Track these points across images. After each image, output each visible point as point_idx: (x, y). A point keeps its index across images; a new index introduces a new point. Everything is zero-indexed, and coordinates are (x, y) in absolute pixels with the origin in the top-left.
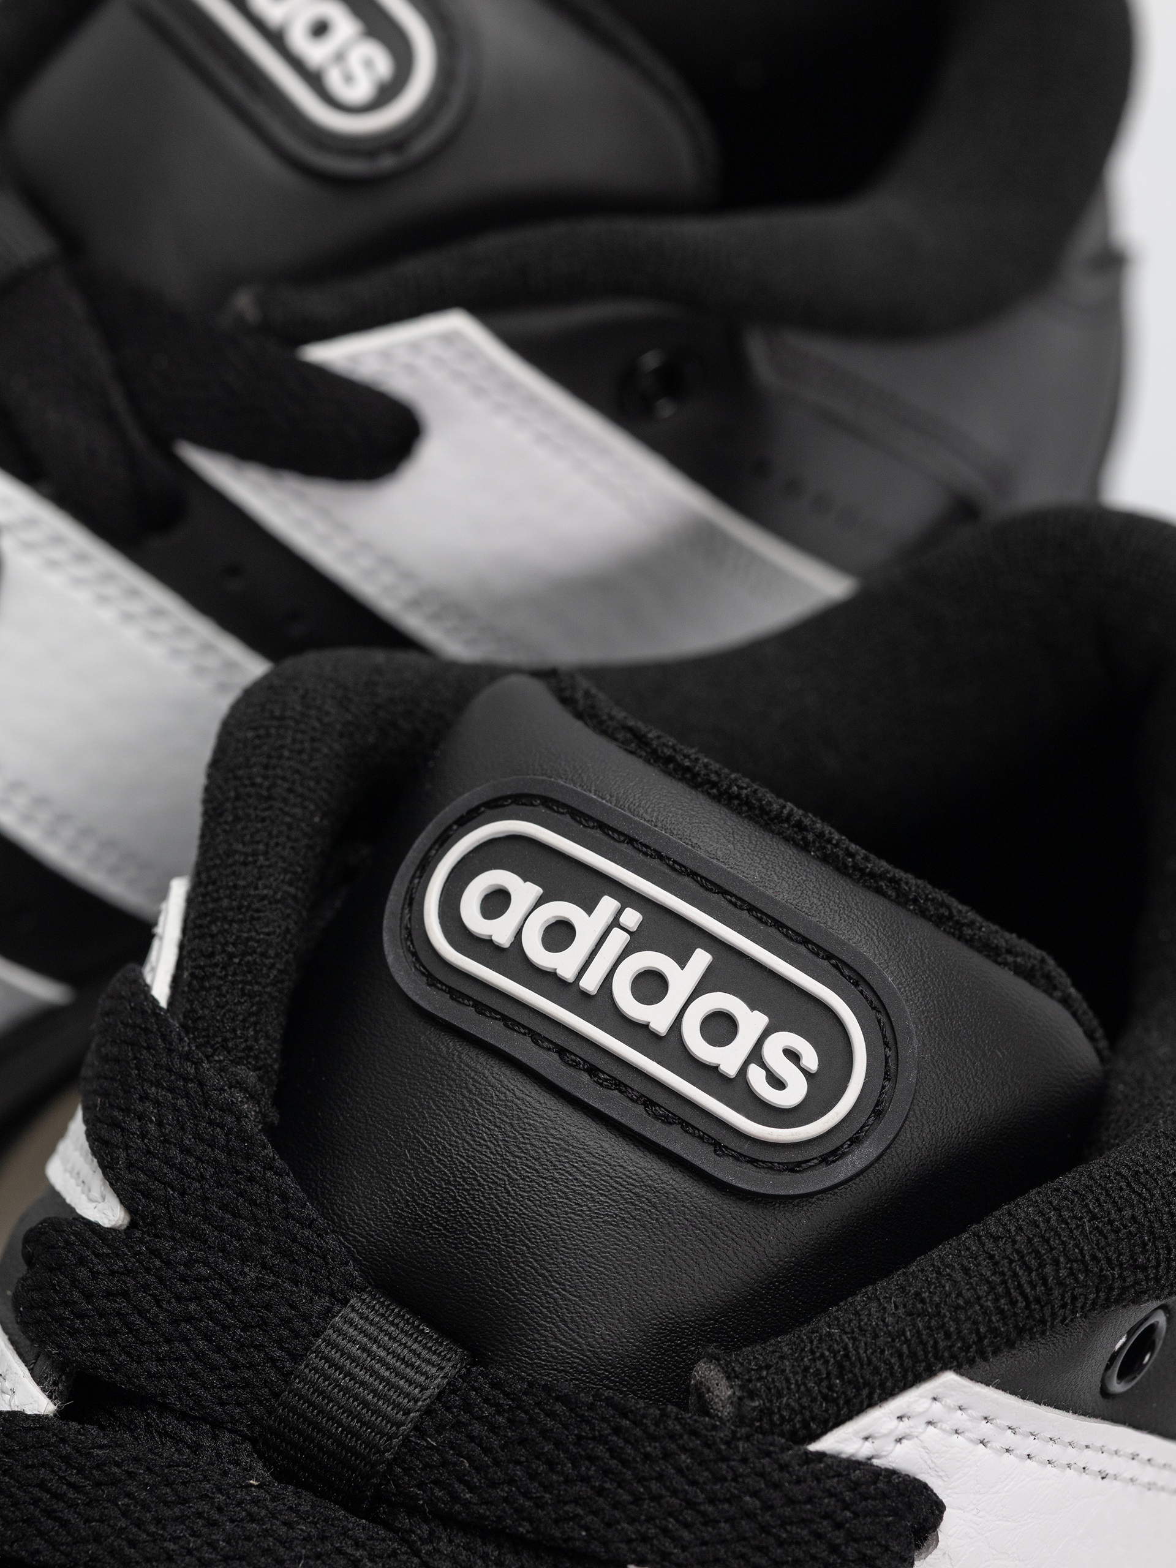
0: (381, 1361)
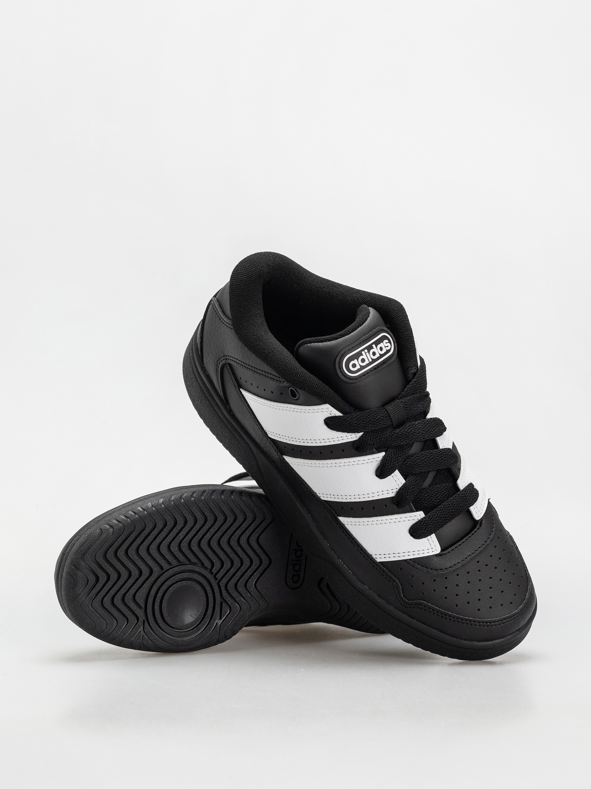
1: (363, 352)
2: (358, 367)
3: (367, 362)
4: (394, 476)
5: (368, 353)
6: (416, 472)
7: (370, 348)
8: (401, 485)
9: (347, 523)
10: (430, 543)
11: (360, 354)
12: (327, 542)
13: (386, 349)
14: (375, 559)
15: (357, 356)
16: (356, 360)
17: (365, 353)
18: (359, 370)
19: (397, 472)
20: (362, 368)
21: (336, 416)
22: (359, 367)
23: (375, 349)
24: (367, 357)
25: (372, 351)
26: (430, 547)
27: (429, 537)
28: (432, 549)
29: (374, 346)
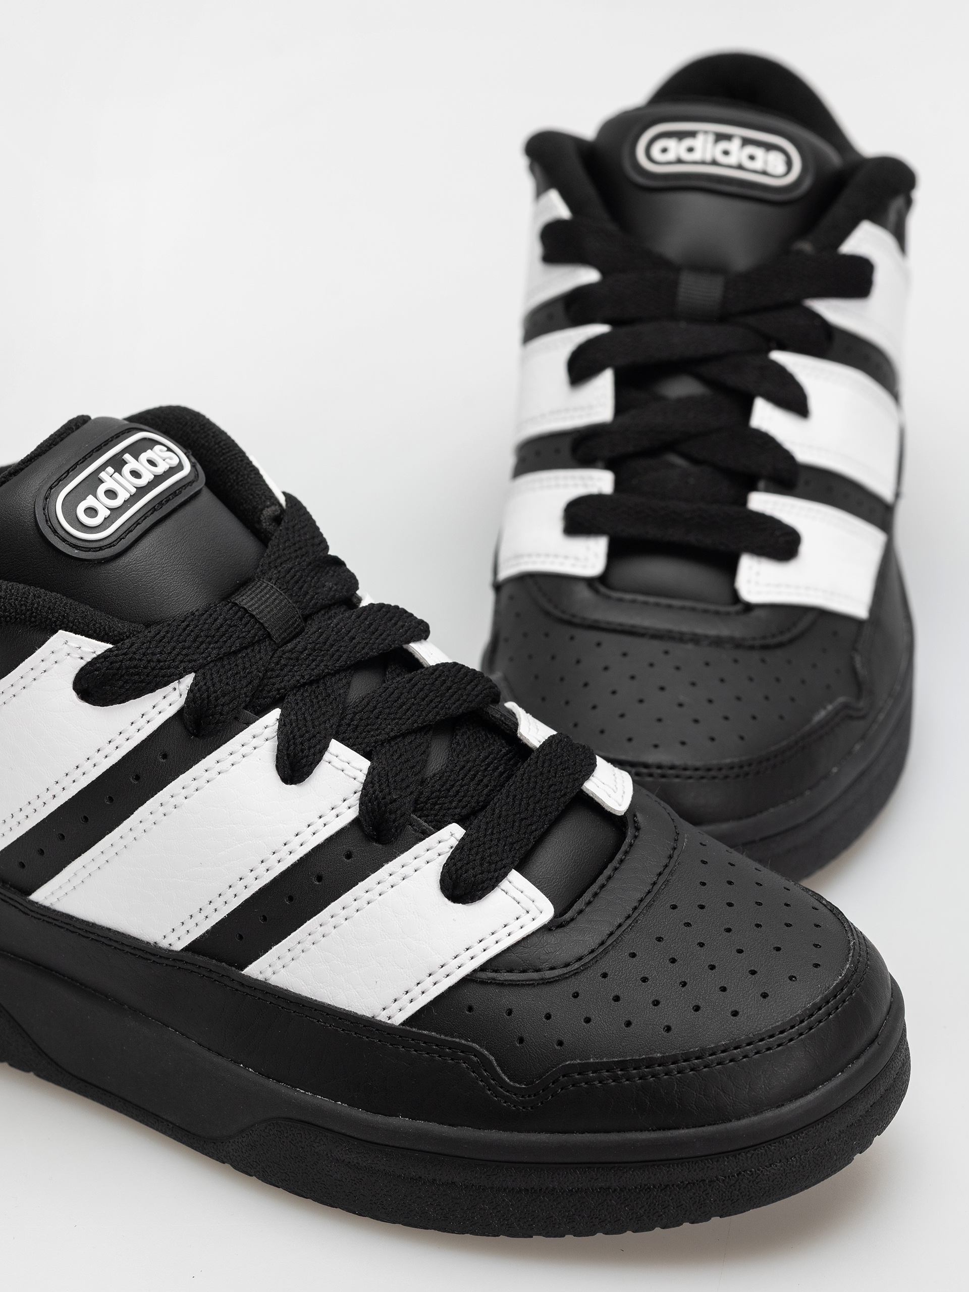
1: (103, 475)
2: (103, 513)
3: (123, 496)
4: (333, 759)
5: (116, 474)
6: (388, 734)
7: (117, 463)
8: (362, 778)
9: (270, 970)
10: (514, 898)
11: (94, 481)
12: (245, 1066)
13: (165, 463)
14: (389, 1022)
15: (89, 488)
16: (90, 496)
17: (111, 476)
18: (108, 521)
19: (335, 746)
20: (116, 512)
21: (99, 655)
22: (108, 512)
23: (134, 465)
24: (119, 483)
25: (126, 470)
26: (519, 910)
27: (504, 884)
28: (528, 912)
29: (127, 457)
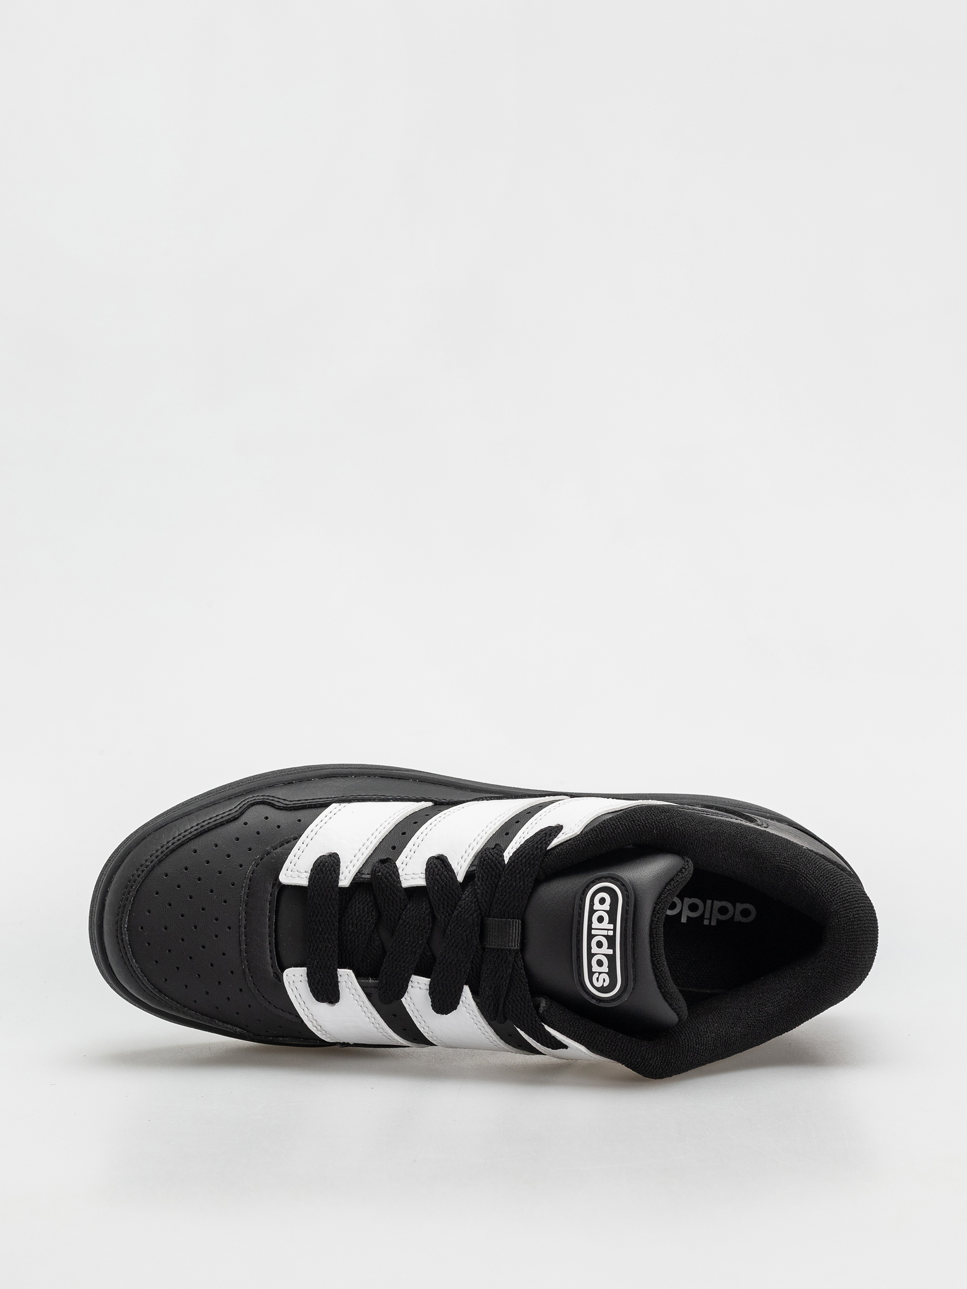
0: (516, 926)
1: (611, 927)
2: (597, 906)
3: (595, 924)
5: (606, 934)
7: (611, 940)
8: (403, 880)
11: (612, 921)
13: (596, 972)
15: (612, 913)
16: (608, 909)
17: (608, 930)
18: (592, 904)
20: (592, 911)
22: (595, 908)
23: (605, 949)
24: (602, 929)
25: (605, 943)
29: (610, 950)
